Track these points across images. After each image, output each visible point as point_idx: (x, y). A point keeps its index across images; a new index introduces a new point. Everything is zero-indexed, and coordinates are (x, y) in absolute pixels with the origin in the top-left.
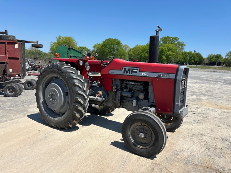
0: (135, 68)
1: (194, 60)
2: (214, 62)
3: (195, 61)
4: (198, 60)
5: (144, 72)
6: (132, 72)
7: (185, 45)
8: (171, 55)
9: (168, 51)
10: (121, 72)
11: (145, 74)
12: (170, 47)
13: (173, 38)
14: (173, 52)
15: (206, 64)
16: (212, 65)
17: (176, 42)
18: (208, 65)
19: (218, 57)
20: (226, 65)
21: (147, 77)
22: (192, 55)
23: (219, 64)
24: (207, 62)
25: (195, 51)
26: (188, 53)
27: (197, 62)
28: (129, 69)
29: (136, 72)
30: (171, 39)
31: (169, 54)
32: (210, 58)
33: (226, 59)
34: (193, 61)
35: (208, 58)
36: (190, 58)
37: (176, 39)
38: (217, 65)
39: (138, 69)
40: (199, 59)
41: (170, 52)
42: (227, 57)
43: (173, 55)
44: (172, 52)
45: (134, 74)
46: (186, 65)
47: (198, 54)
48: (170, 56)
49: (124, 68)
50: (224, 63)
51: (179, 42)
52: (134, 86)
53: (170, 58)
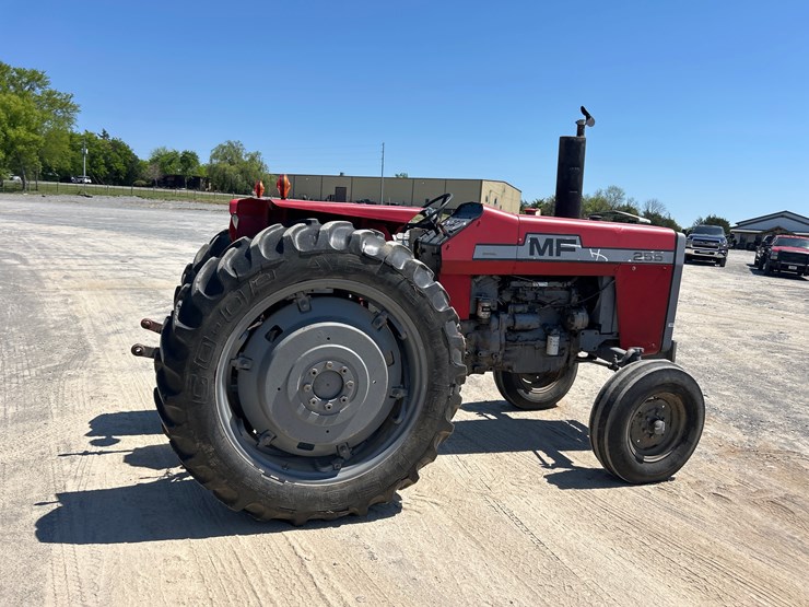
0: (568, 238)
1: (106, 165)
2: (176, 177)
3: (110, 169)
4: (119, 166)
5: (595, 248)
6: (560, 249)
7: (75, 108)
8: (25, 143)
9: (9, 124)
10: (523, 252)
11: (598, 254)
12: (15, 108)
13: (21, 73)
14: (34, 131)
15: (152, 184)
16: (171, 188)
17: (38, 91)
18: (161, 187)
19: (188, 159)
20: (214, 189)
21: (605, 263)
22: (97, 146)
23: (194, 183)
24: (156, 175)
25: (104, 132)
26: (81, 138)
27: (118, 173)
28: (549, 242)
29: (573, 249)
30: (14, 74)
31: (17, 138)
32: (162, 160)
33: (211, 169)
34: (103, 169)
35: (153, 161)
36: (92, 157)
37: (36, 78)
38: (189, 188)
39: (578, 241)
40: (125, 164)
41: (21, 132)
42: (214, 161)
43: (35, 142)
44: (29, 130)
45: (565, 256)
46: (81, 182)
47: (116, 145)
48: (20, 147)
49: (530, 236)
50: (207, 180)
51: (50, 94)
52: (540, 292)
53: (22, 153)
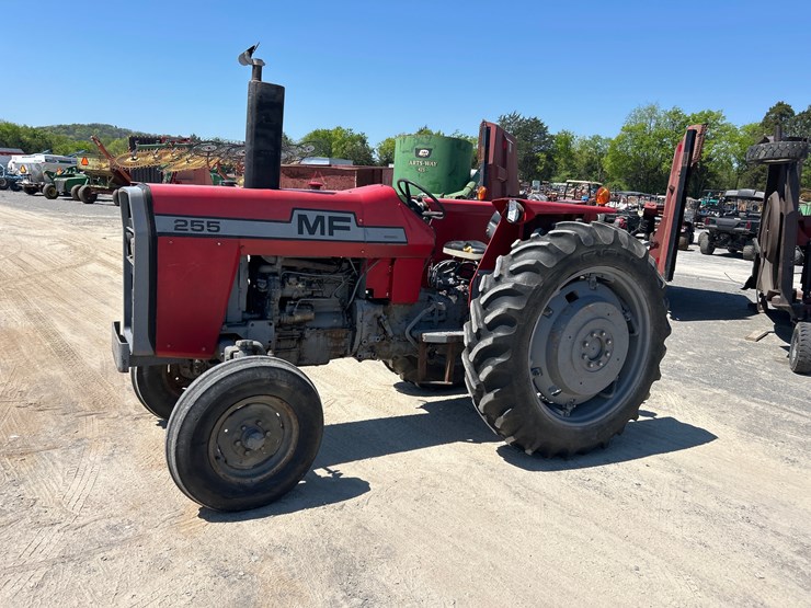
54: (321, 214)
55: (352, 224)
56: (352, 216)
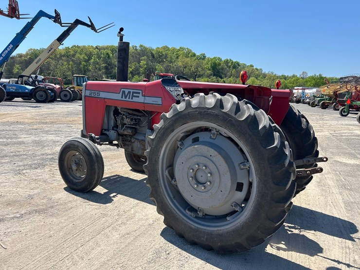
54: (130, 90)
55: (140, 95)
56: (141, 91)
